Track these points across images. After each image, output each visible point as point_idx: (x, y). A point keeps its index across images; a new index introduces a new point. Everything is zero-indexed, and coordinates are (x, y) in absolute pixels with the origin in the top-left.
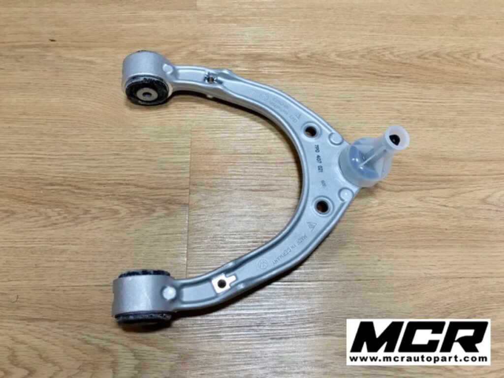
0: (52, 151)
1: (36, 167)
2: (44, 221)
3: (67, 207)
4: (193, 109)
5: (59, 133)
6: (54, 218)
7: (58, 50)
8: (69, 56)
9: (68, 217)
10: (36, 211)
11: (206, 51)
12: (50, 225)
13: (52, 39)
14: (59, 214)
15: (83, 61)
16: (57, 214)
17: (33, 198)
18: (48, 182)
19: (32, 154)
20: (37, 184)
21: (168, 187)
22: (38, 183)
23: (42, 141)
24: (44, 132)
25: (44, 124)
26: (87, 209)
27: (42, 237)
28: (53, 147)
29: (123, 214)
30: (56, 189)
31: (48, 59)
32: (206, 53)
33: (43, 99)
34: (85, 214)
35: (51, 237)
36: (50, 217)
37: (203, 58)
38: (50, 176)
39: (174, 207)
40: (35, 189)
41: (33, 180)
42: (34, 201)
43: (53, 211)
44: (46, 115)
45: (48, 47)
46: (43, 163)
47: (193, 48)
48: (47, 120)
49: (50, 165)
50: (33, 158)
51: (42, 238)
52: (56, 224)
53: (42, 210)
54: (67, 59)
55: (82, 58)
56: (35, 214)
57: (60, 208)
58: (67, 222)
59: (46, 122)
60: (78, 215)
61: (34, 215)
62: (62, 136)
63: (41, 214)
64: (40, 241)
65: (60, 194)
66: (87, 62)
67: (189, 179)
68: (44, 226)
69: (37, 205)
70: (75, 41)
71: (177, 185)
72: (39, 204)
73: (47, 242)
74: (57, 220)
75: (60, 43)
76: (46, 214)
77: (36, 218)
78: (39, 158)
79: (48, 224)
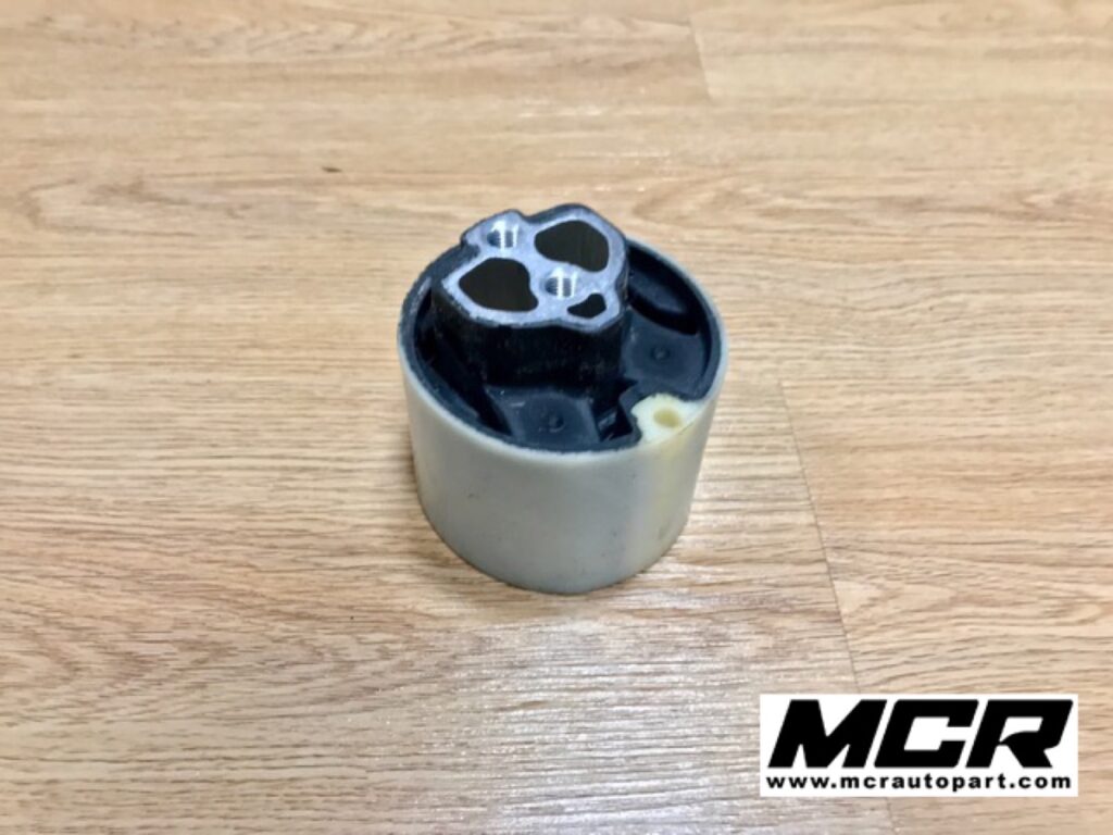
0: (346, 449)
1: (295, 498)
2: (329, 680)
3: (410, 626)
4: (769, 329)
5: (367, 397)
6: (368, 667)
7: (344, 191)
8: (380, 204)
9: (417, 665)
10: (302, 643)
11: (765, 191)
12: (353, 696)
13: (330, 166)
14: (385, 654)
15: (421, 216)
16: (375, 655)
17: (287, 597)
18: (340, 543)
19: (281, 457)
20: (301, 552)
21: (754, 556)
22: (306, 547)
23: (314, 420)
24: (319, 394)
25: (316, 373)
26: (486, 634)
27: (327, 738)
28: (346, 437)
29: (614, 647)
30: (367, 568)
31: (320, 210)
32: (767, 195)
33: (311, 307)
34: (478, 651)
35: (359, 738)
36: (352, 664)
37: (763, 206)
38: (343, 524)
39: (789, 623)
40: (294, 567)
41: (287, 536)
42: (291, 608)
43: (360, 641)
44: (320, 348)
45: (320, 182)
46: (318, 484)
47: (727, 184)
48: (325, 360)
49: (339, 490)
50: (285, 469)
51: (326, 745)
52: (375, 689)
53: (323, 638)
54: (377, 212)
55: (415, 208)
56: (299, 653)
57: (387, 632)
58: (417, 682)
59: (324, 367)
60: (454, 657)
61: (294, 659)
62: (375, 405)
63: (317, 654)
64: (317, 756)
65: (385, 584)
66: (433, 216)
67: (814, 530)
68: (332, 699)
69: (306, 623)
70: (392, 171)
71: (780, 551)
72: (310, 617)
73: (345, 761)
74: (379, 674)
75: (352, 176)
76: (335, 652)
77: (303, 669)
78: (304, 470)
79: (348, 688)
